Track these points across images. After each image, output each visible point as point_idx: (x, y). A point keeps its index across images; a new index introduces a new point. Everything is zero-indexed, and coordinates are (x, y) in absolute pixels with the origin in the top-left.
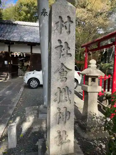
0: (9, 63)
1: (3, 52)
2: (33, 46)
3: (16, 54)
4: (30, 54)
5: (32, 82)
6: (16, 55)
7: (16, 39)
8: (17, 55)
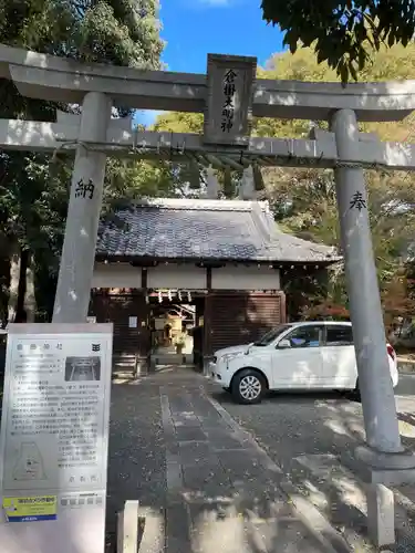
0: (143, 323)
1: (127, 290)
2: (213, 270)
3: (165, 295)
4: (206, 292)
5: (246, 380)
6: (163, 298)
7: (171, 252)
8: (165, 299)
